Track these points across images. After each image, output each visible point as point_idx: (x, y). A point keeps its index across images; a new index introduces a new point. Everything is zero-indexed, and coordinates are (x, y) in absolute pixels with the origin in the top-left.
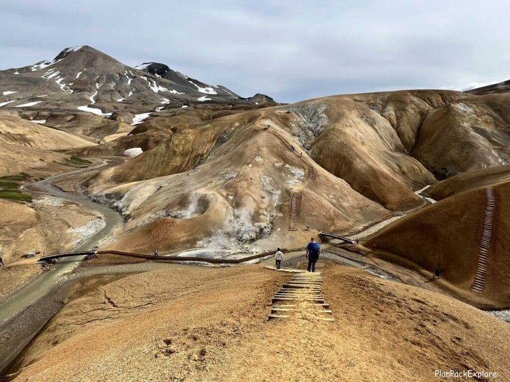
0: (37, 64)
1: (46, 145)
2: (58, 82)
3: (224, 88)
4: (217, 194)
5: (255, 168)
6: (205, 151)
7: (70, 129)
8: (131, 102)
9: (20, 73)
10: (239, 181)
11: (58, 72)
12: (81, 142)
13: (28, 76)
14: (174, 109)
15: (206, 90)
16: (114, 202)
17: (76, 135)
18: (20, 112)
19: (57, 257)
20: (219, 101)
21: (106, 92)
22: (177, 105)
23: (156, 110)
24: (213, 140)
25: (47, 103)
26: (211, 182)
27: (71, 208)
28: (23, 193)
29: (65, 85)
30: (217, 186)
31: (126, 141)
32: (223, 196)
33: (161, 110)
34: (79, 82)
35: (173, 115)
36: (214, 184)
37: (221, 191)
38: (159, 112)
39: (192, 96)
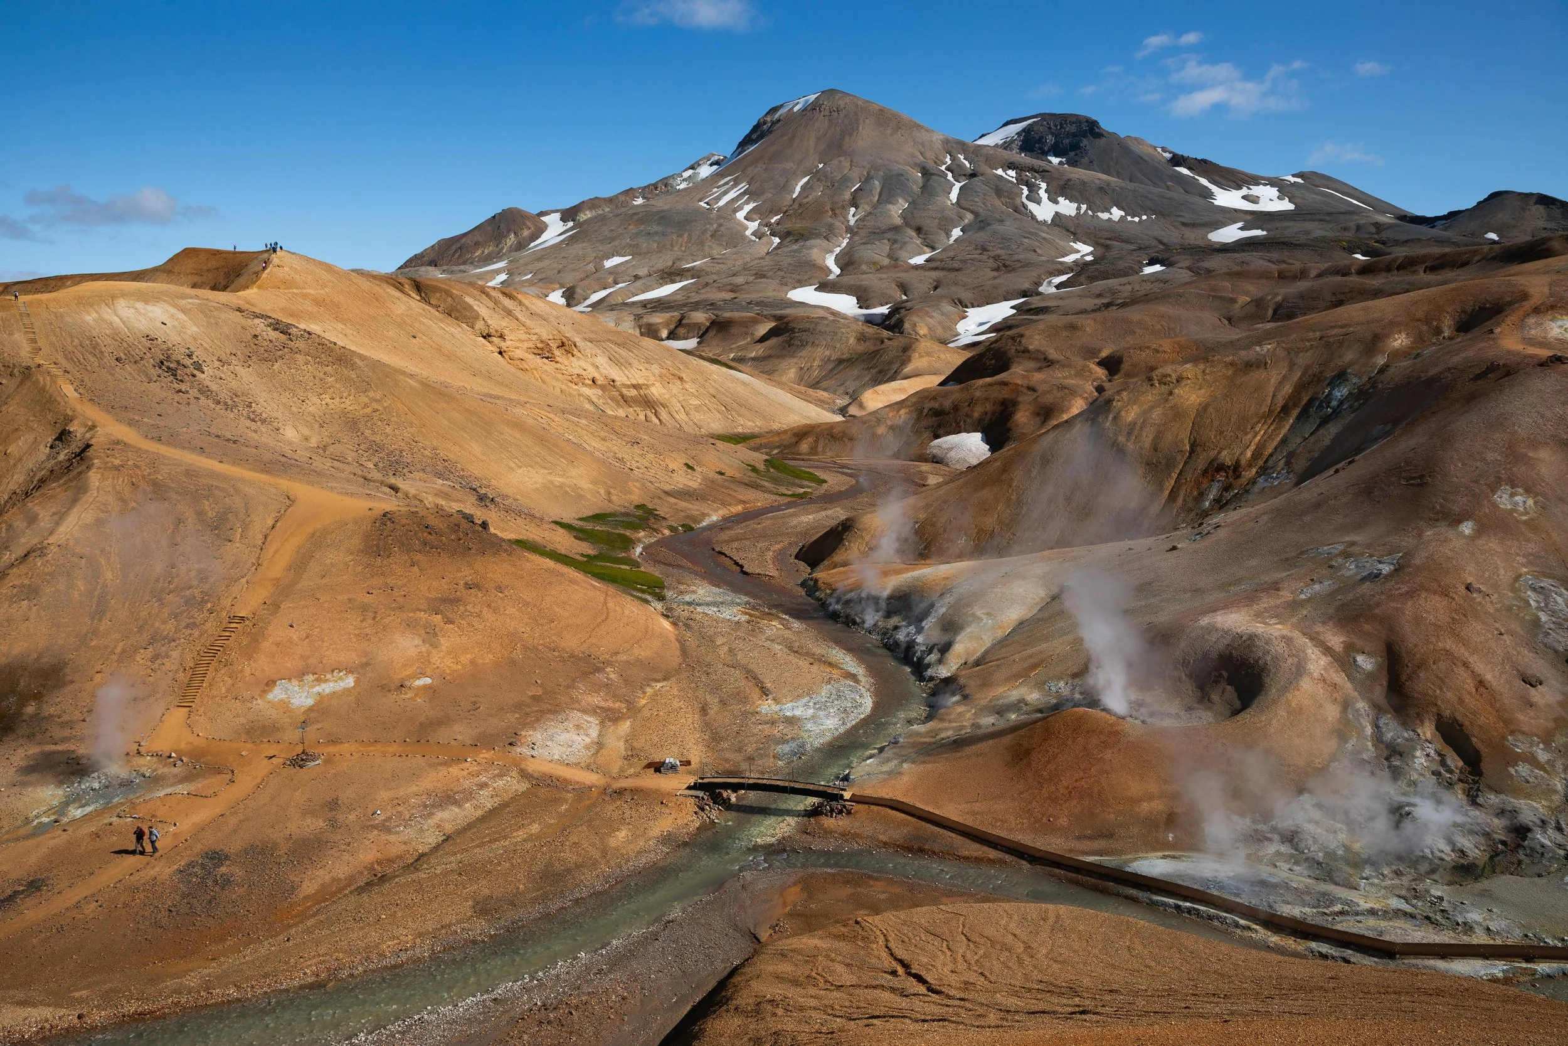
0: (692, 168)
1: (697, 417)
2: (740, 215)
3: (1329, 181)
4: (1301, 640)
5: (1492, 544)
6: (1249, 454)
7: (764, 366)
8: (956, 265)
9: (648, 199)
10: (1411, 594)
11: (743, 186)
12: (790, 410)
13: (667, 207)
14: (1112, 282)
15: (1244, 197)
16: (896, 628)
17: (780, 385)
18: (638, 317)
19: (735, 787)
20: (1302, 239)
21: (878, 234)
22: (1121, 264)
23: (1041, 289)
24: (1285, 410)
25: (707, 284)
26: (1275, 587)
27: (769, 632)
28: (642, 569)
29: (756, 223)
30: (1302, 604)
31: (936, 406)
32: (1327, 650)
33: (1058, 287)
34: (800, 208)
35: (1107, 306)
36: (1286, 595)
37: (1319, 628)
38: (1051, 296)
39: (1184, 224)
